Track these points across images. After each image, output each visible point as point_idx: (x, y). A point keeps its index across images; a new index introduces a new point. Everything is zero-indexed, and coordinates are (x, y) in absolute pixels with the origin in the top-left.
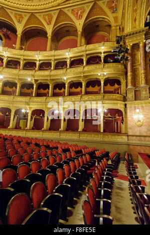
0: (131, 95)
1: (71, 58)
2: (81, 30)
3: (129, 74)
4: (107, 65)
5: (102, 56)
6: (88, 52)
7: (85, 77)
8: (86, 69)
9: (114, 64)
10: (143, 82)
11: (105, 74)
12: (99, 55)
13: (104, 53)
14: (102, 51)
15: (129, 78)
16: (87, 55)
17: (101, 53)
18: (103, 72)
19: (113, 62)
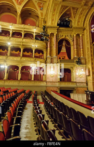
0: (49, 60)
1: (13, 30)
2: (20, 13)
3: (48, 49)
4: (37, 41)
5: (34, 35)
6: (25, 30)
7: (23, 45)
8: (24, 40)
9: (41, 42)
10: (55, 54)
11: (36, 46)
12: (32, 33)
13: (35, 33)
14: (35, 32)
15: (49, 51)
16: (25, 31)
17: (33, 33)
18: (35, 45)
19: (41, 40)
